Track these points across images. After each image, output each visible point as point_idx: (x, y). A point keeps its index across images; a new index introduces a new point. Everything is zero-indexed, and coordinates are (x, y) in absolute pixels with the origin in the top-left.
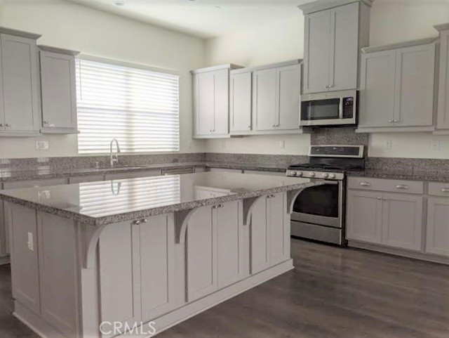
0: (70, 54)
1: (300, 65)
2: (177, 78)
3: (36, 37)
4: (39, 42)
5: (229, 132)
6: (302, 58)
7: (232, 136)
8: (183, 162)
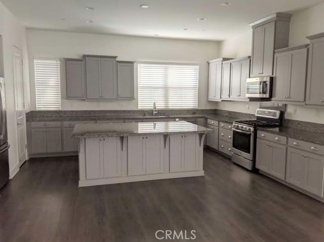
0: (132, 63)
1: (249, 60)
2: (198, 67)
3: (116, 57)
4: (117, 59)
5: (221, 98)
6: (250, 55)
7: (222, 101)
8: (199, 114)
